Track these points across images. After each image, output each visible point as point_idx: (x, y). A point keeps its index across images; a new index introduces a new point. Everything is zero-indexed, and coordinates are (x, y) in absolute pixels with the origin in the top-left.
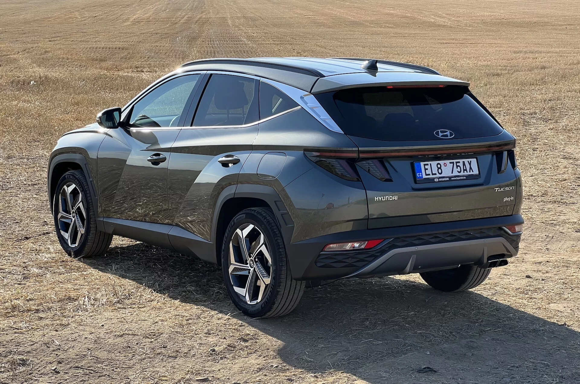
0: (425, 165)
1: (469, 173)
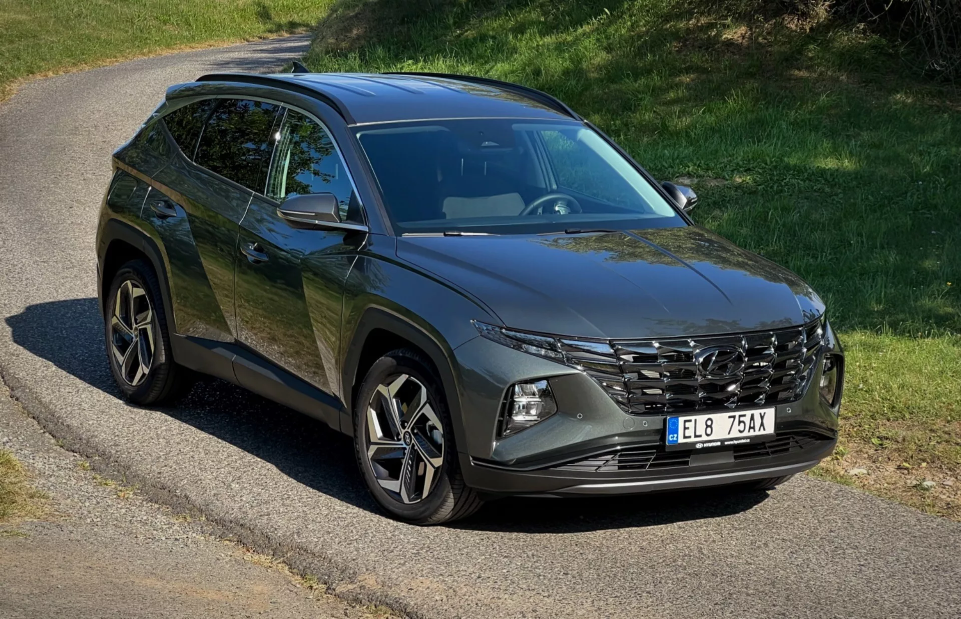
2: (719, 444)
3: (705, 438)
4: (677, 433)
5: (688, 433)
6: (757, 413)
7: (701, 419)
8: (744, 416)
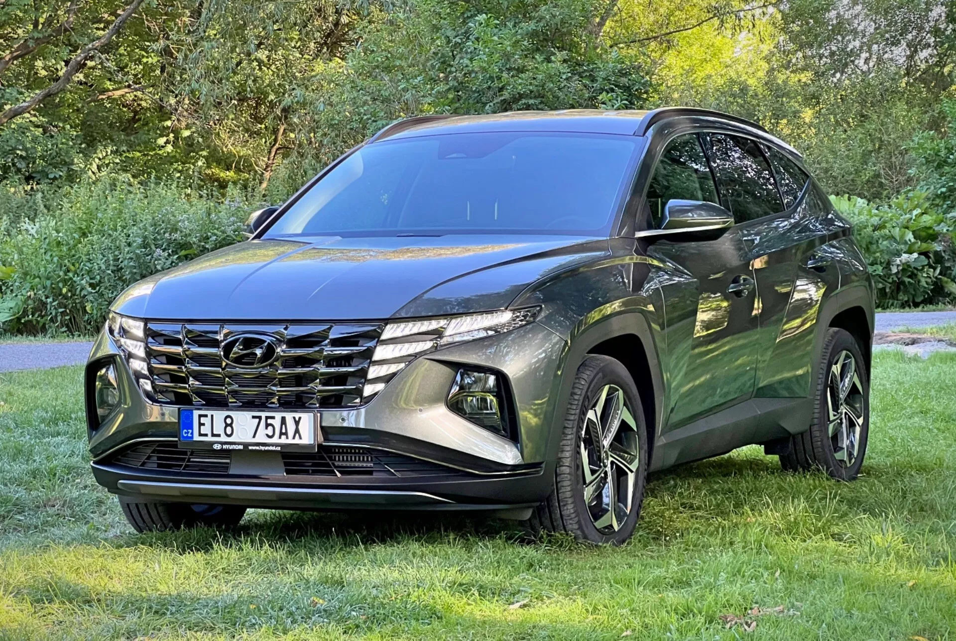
2: (241, 447)
3: (224, 438)
4: (192, 428)
5: (204, 430)
6: (289, 416)
7: (219, 415)
8: (273, 418)
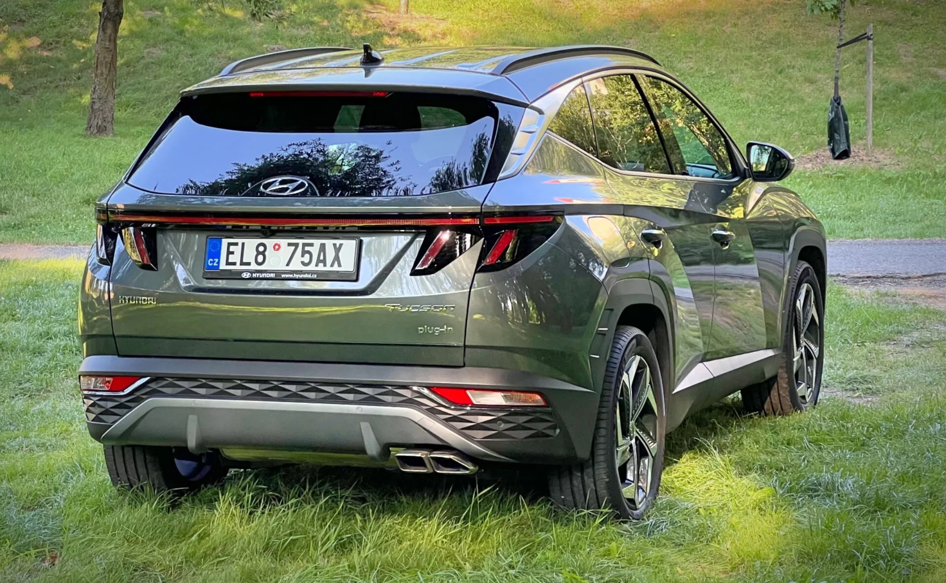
0: (229, 244)
1: (328, 268)
